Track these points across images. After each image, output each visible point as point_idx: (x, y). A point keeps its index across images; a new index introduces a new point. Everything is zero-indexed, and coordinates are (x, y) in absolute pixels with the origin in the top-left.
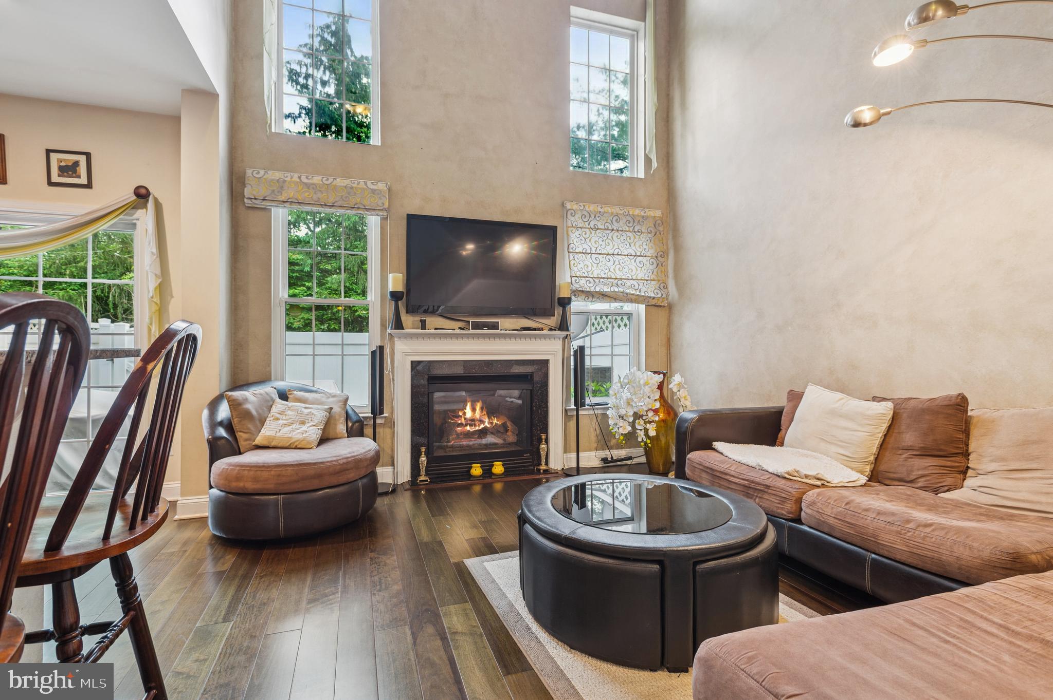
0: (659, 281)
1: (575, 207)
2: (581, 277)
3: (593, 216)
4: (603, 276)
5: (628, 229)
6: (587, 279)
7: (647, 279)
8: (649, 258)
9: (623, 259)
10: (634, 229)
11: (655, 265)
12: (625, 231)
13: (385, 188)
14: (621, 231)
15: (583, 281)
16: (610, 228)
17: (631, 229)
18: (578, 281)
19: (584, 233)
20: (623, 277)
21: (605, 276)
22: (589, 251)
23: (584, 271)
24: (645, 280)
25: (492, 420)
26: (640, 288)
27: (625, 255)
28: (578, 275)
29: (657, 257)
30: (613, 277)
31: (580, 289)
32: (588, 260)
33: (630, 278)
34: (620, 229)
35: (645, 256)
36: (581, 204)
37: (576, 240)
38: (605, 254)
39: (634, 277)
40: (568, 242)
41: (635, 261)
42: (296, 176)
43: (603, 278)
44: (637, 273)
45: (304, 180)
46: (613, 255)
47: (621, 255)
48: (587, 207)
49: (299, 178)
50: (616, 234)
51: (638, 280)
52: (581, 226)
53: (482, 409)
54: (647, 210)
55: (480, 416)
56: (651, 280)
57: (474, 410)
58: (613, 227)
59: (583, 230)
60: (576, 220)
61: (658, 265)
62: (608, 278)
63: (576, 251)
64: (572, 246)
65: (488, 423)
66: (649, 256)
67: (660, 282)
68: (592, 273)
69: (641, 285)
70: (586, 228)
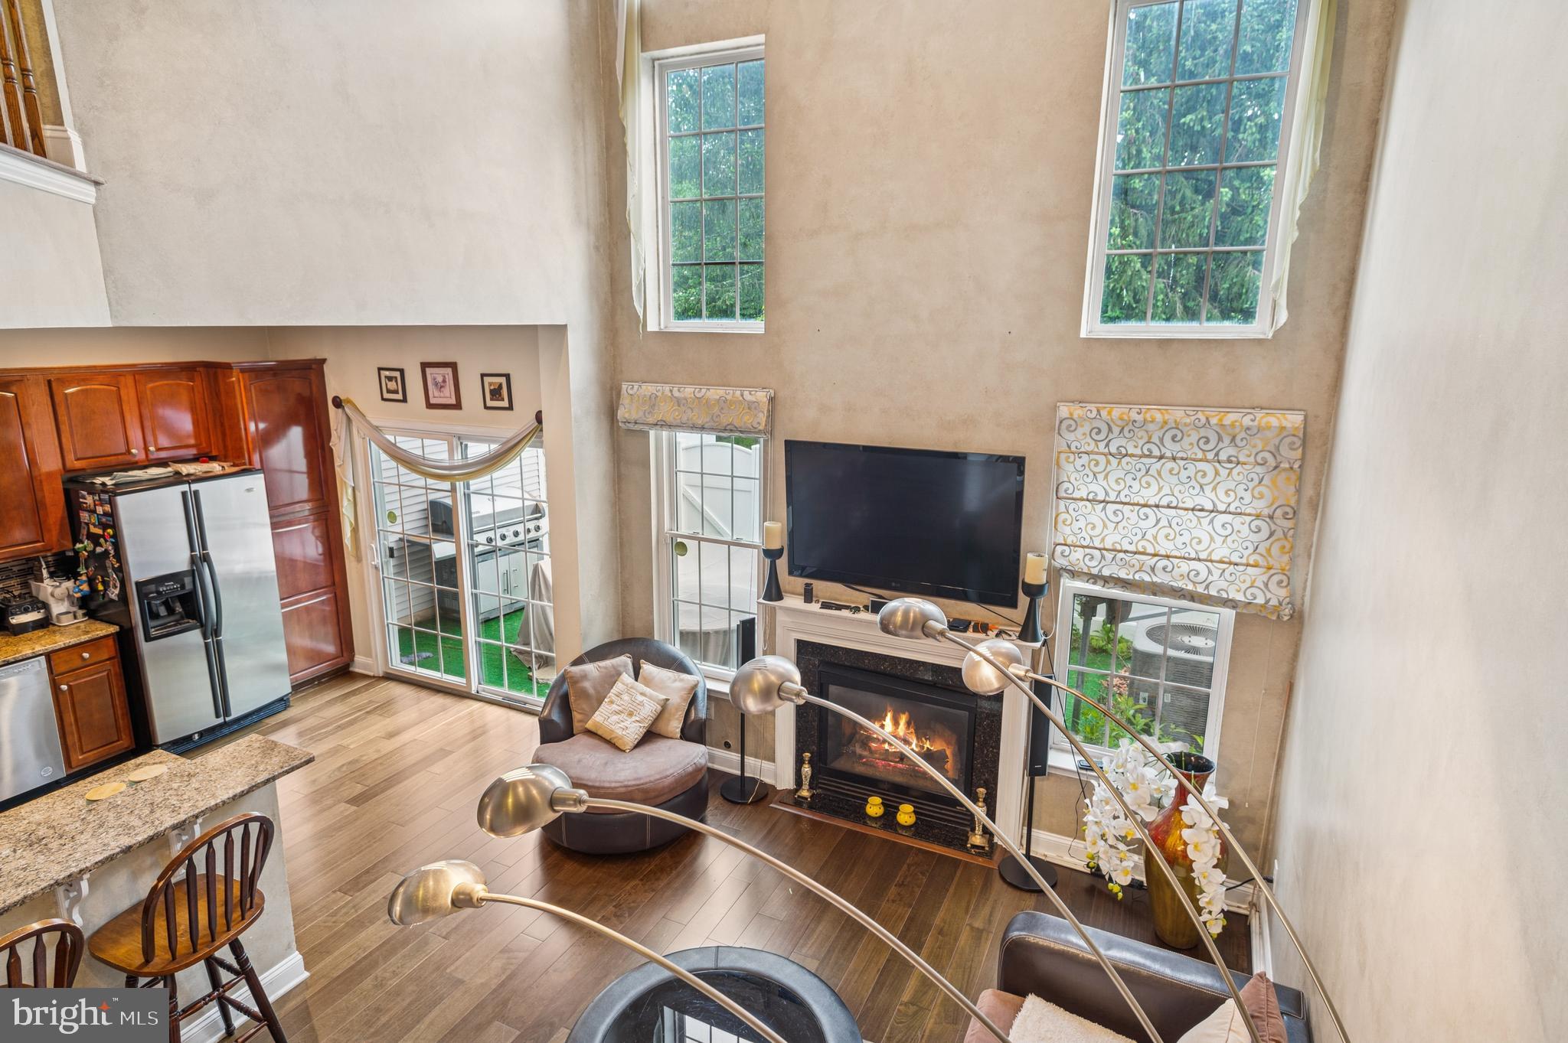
0: (1269, 568)
1: (1078, 412)
2: (1075, 546)
3: (1116, 430)
4: (1126, 547)
5: (1200, 455)
6: (1088, 551)
7: (1238, 560)
8: (1250, 518)
9: (1179, 517)
10: (1217, 455)
11: (1265, 533)
12: (1195, 460)
13: (765, 399)
14: (1182, 459)
15: (1079, 554)
16: (1156, 452)
17: (1210, 456)
18: (1066, 554)
19: (1093, 463)
20: (1174, 553)
21: (1132, 548)
22: (1101, 497)
23: (1084, 534)
24: (1230, 563)
25: (922, 742)
26: (1210, 578)
27: (1186, 509)
28: (1069, 542)
29: (1271, 517)
30: (1150, 550)
31: (1069, 568)
32: (1096, 515)
33: (1193, 555)
34: (1180, 455)
35: (1240, 514)
36: (1092, 407)
37: (1075, 475)
38: (1137, 504)
39: (1203, 556)
40: (1058, 479)
41: (1212, 521)
42: (667, 388)
43: (1126, 552)
44: (1213, 546)
45: (676, 394)
46: (1157, 506)
47: (1175, 508)
48: (1104, 413)
49: (671, 391)
50: (1170, 465)
51: (1211, 561)
52: (1089, 449)
53: (908, 724)
54: (1259, 414)
55: (905, 734)
56: (1248, 565)
57: (896, 723)
58: (1164, 450)
59: (1092, 456)
60: (1079, 438)
61: (1272, 534)
62: (1135, 553)
63: (1074, 496)
64: (1066, 485)
65: (917, 745)
66: (1249, 515)
67: (1272, 572)
68: (1103, 540)
69: (1216, 573)
70: (1097, 453)
